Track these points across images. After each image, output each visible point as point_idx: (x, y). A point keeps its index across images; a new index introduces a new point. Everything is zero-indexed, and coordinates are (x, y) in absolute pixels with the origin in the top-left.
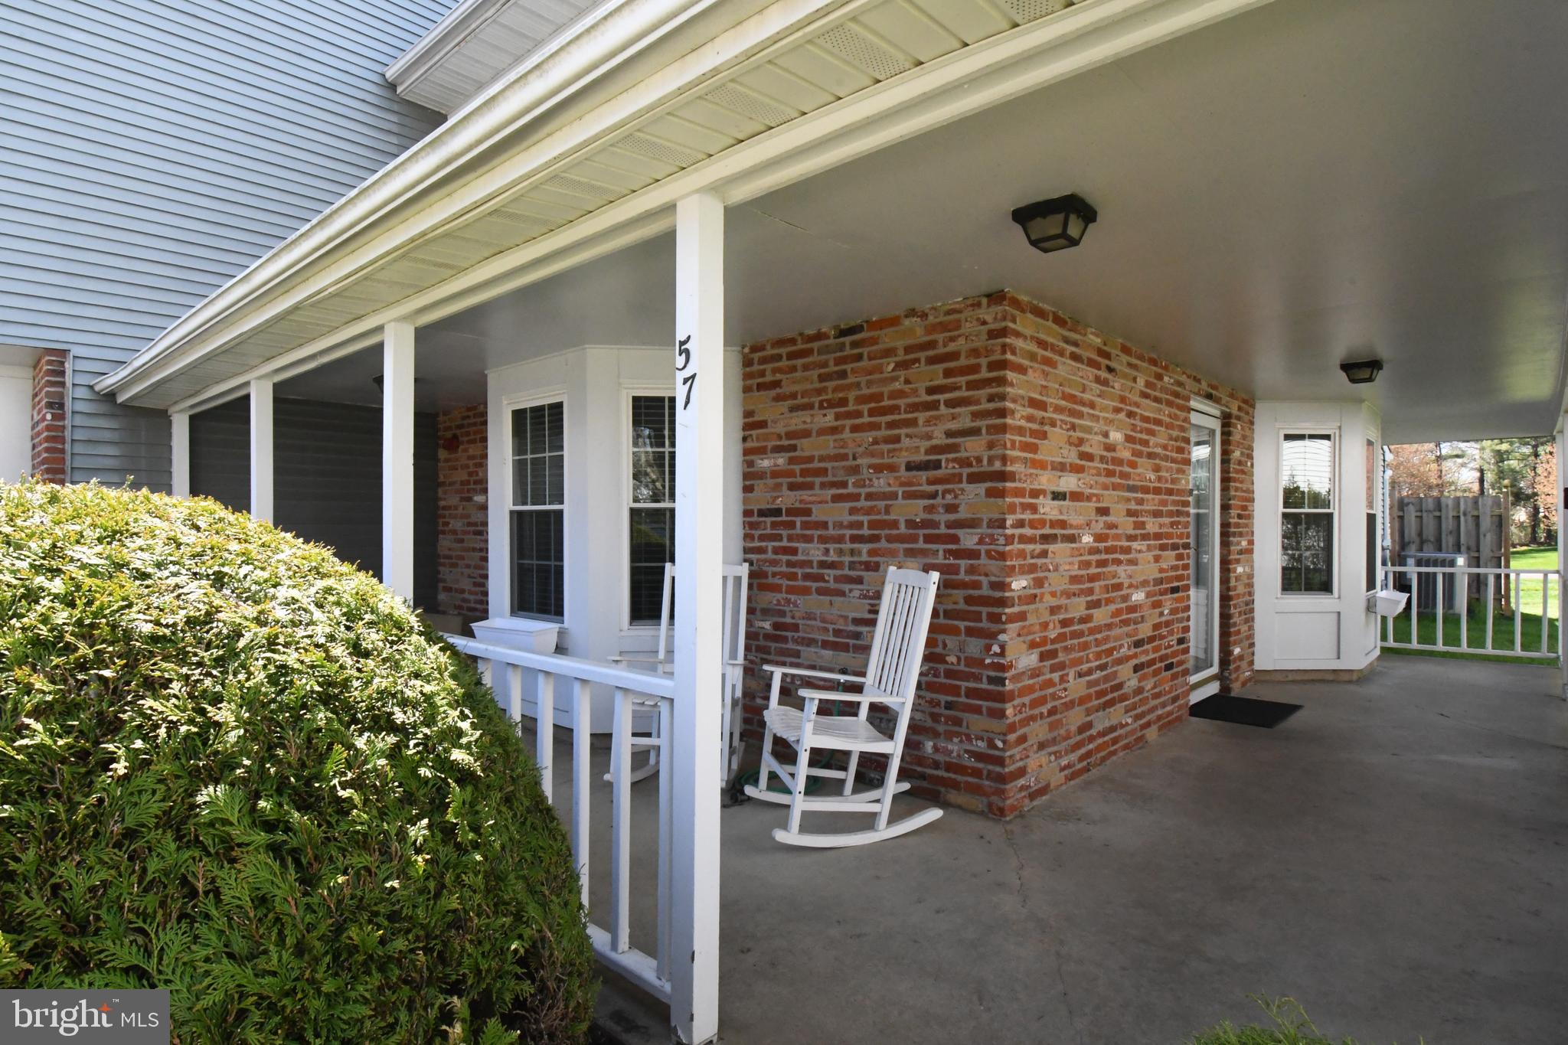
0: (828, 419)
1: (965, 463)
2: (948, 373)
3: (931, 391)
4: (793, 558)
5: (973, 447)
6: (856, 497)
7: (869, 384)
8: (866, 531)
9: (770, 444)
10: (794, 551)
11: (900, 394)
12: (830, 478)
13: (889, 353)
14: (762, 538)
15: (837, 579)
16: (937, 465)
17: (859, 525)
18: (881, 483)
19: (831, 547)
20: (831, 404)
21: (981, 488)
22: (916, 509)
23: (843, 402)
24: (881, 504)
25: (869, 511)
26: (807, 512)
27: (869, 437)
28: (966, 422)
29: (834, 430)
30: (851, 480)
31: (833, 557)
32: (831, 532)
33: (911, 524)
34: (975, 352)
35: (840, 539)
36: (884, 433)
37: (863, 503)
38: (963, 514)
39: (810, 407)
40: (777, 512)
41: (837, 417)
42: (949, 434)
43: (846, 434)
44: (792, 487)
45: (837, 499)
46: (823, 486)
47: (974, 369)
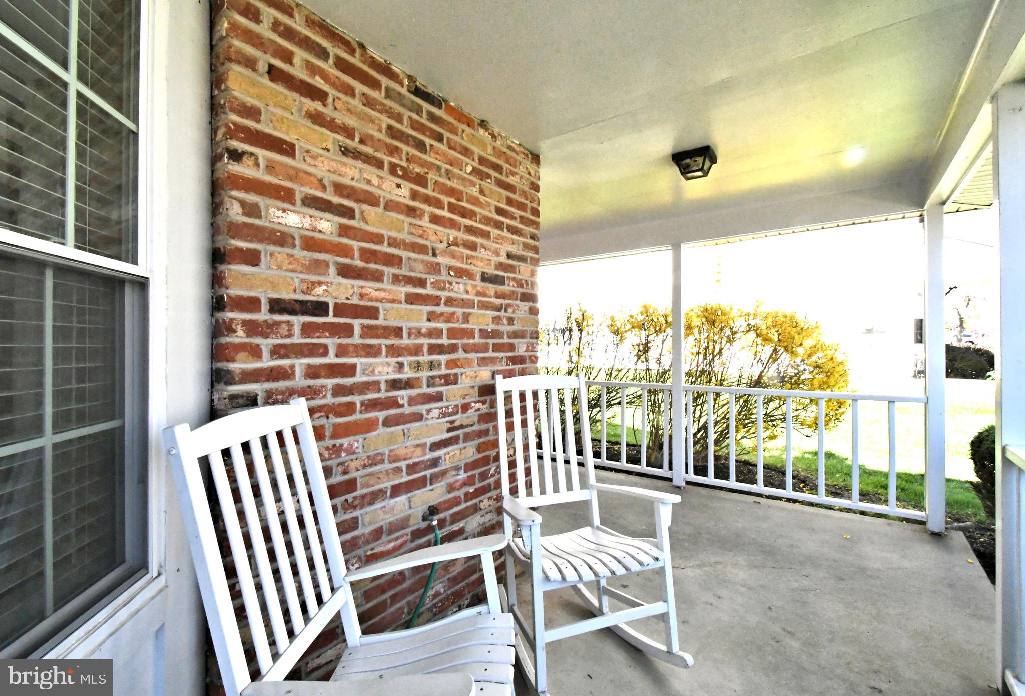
0: (403, 193)
1: (521, 283)
2: (508, 201)
3: (498, 211)
4: (348, 381)
6: (436, 301)
7: (450, 175)
8: (445, 341)
9: (301, 191)
10: (350, 370)
11: (475, 201)
12: (404, 271)
14: (277, 351)
15: (412, 401)
16: (502, 281)
17: (438, 333)
18: (460, 289)
19: (406, 360)
20: (407, 176)
21: (527, 306)
22: (487, 320)
23: (421, 181)
24: (459, 311)
25: (449, 318)
26: (372, 313)
27: (450, 234)
28: (519, 250)
29: (411, 211)
30: (431, 279)
31: (408, 374)
32: (405, 341)
33: (483, 333)
34: (524, 194)
35: (416, 350)
36: (462, 236)
37: (442, 309)
38: (517, 327)
39: (379, 164)
40: (320, 308)
41: (413, 196)
43: (425, 222)
44: (345, 272)
45: (412, 299)
46: (396, 279)
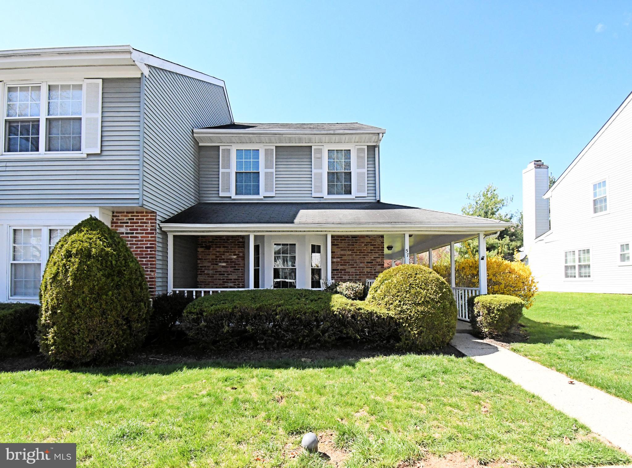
0: (350, 253)
1: (377, 262)
2: (374, 248)
3: (371, 250)
5: (379, 260)
6: (356, 267)
7: (359, 248)
9: (336, 256)
10: (342, 277)
11: (365, 250)
12: (350, 264)
13: (362, 243)
14: (334, 275)
16: (372, 262)
17: (357, 272)
18: (361, 265)
19: (351, 276)
20: (351, 250)
21: (380, 267)
22: (369, 270)
23: (353, 250)
24: (361, 269)
25: (358, 270)
26: (345, 270)
27: (359, 257)
28: (378, 256)
29: (351, 255)
30: (355, 264)
32: (351, 273)
33: (367, 272)
34: (379, 245)
35: (353, 275)
36: (362, 256)
37: (358, 268)
38: (377, 271)
39: (346, 250)
40: (338, 270)
41: (352, 253)
42: (374, 258)
43: (354, 256)
44: (341, 265)
45: (352, 267)
46: (349, 265)
47: (379, 248)
